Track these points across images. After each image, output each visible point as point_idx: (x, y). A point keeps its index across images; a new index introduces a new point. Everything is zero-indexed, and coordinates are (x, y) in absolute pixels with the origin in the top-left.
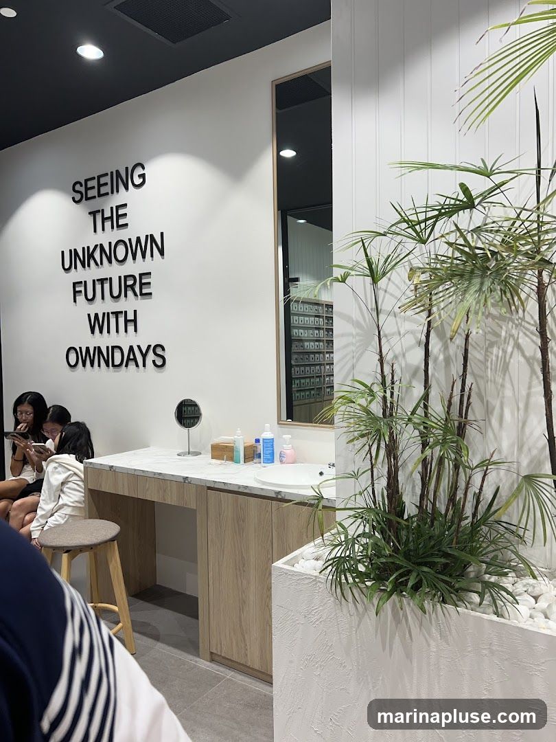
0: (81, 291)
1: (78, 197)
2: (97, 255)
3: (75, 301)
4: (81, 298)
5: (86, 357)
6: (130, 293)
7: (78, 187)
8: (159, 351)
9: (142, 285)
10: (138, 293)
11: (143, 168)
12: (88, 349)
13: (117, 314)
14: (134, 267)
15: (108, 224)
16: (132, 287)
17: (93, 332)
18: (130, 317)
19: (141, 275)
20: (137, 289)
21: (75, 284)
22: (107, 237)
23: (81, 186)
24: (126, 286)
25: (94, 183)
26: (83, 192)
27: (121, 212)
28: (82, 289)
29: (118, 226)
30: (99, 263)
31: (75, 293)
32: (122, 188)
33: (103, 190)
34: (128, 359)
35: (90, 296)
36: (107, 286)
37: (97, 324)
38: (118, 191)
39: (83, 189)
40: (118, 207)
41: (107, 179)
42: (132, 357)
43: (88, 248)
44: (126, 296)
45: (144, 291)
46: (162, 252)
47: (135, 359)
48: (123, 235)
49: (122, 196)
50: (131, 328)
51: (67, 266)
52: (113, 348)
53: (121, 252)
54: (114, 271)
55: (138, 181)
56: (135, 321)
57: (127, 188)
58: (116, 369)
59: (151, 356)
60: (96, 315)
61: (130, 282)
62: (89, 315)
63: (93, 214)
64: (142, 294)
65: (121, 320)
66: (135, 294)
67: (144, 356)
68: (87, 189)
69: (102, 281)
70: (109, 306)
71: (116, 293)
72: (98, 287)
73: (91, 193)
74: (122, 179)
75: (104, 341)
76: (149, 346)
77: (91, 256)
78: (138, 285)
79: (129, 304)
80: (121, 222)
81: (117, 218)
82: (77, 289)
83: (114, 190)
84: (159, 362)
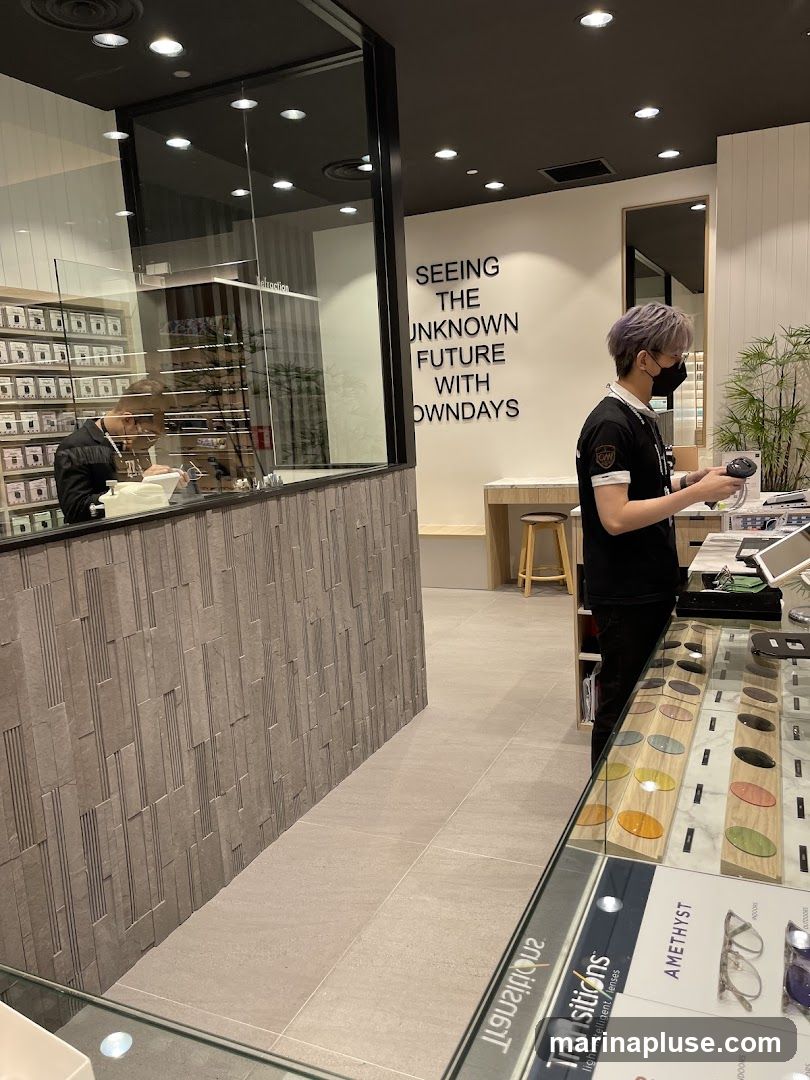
0: (426, 359)
1: (423, 280)
2: (445, 328)
3: (420, 367)
4: (426, 365)
5: (435, 413)
6: (481, 359)
7: (422, 271)
8: (512, 404)
9: (494, 353)
10: (491, 361)
11: (497, 261)
12: (435, 406)
13: (467, 377)
14: (489, 339)
15: (457, 304)
16: (484, 355)
17: (440, 392)
18: (482, 378)
19: (494, 345)
20: (490, 356)
21: (421, 352)
22: (458, 314)
23: (426, 269)
24: (477, 354)
25: (443, 269)
26: (428, 276)
27: (471, 295)
28: (428, 357)
29: (469, 306)
30: (448, 335)
31: (420, 359)
32: (473, 275)
33: (451, 275)
34: (480, 412)
35: (437, 363)
36: (456, 355)
37: (444, 385)
38: (468, 277)
39: (429, 274)
40: (468, 291)
41: (458, 267)
42: (483, 410)
43: (435, 323)
44: (477, 362)
45: (498, 358)
46: (516, 328)
47: (487, 412)
48: (473, 312)
49: (473, 282)
50: (483, 388)
51: (411, 337)
52: (463, 404)
53: (472, 327)
54: (465, 343)
55: (491, 271)
56: (487, 382)
57: (478, 275)
58: (467, 421)
59: (504, 409)
60: (445, 379)
61: (484, 351)
62: (436, 379)
63: (442, 295)
64: (494, 361)
65: (473, 382)
66: (488, 361)
67: (497, 409)
68: (433, 273)
69: (451, 351)
70: (459, 370)
71: (466, 359)
72: (447, 355)
73: (439, 277)
74: (472, 268)
75: (454, 399)
76: (502, 401)
77: (438, 330)
79: (481, 369)
80: (472, 302)
81: (468, 299)
82: (422, 357)
83: (465, 275)
84: (513, 413)
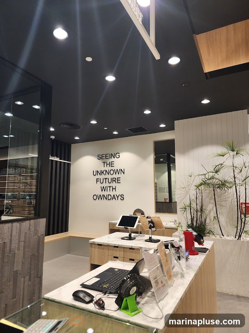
1: (99, 158)
2: (104, 172)
3: (97, 183)
4: (99, 183)
5: (100, 197)
6: (114, 182)
7: (99, 156)
8: (122, 196)
9: (118, 180)
10: (117, 182)
11: (119, 154)
12: (100, 195)
13: (110, 187)
14: (115, 176)
15: (108, 165)
17: (102, 191)
18: (114, 187)
19: (118, 178)
20: (116, 181)
22: (108, 168)
24: (113, 180)
25: (105, 156)
27: (112, 163)
29: (111, 166)
30: (105, 174)
32: (113, 157)
33: (107, 157)
35: (102, 182)
36: (107, 180)
37: (103, 189)
39: (101, 157)
41: (109, 155)
42: (114, 197)
43: (102, 170)
46: (124, 173)
48: (113, 168)
49: (113, 159)
50: (114, 190)
51: (95, 174)
52: (108, 195)
53: (112, 172)
54: (110, 177)
55: (118, 157)
57: (114, 158)
58: (109, 200)
59: (120, 197)
60: (103, 187)
61: (114, 179)
62: (101, 187)
63: (104, 163)
65: (111, 188)
67: (118, 197)
68: (102, 157)
70: (108, 185)
71: (110, 182)
72: (104, 180)
75: (106, 193)
76: (119, 195)
79: (114, 185)
81: (111, 164)
82: (98, 180)
83: (110, 158)
84: (122, 199)
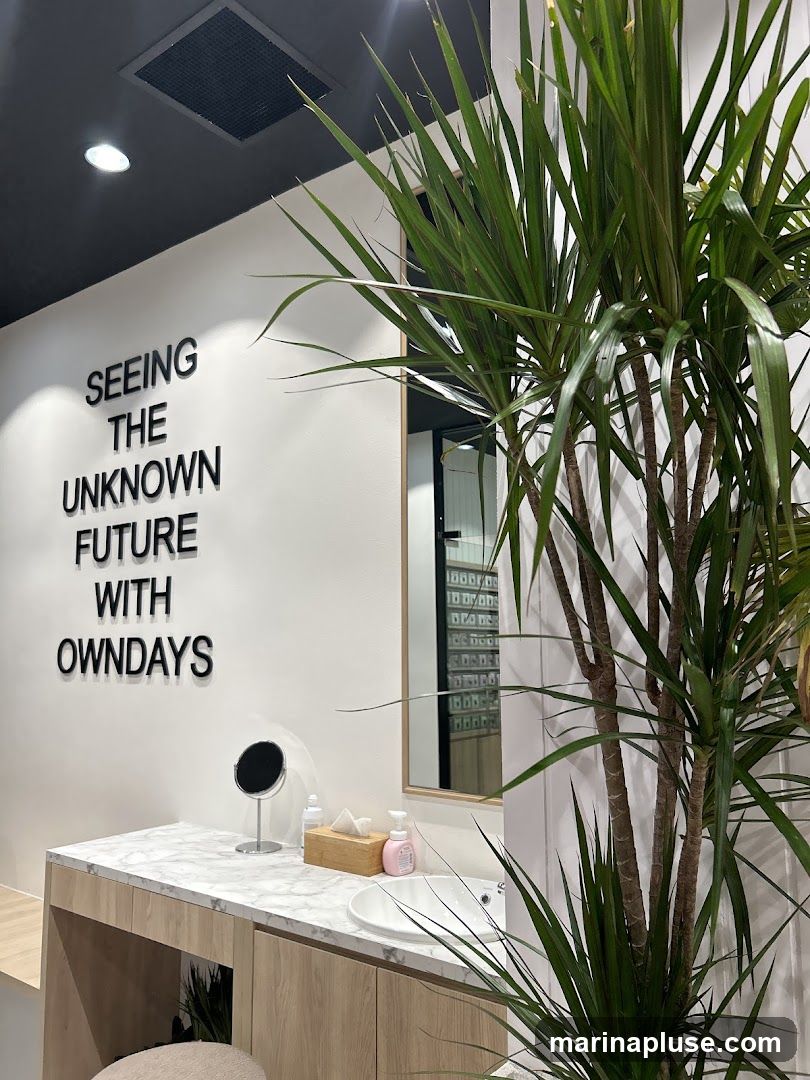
0: (87, 546)
1: (94, 395)
2: (116, 487)
3: (78, 562)
4: (87, 557)
5: (90, 656)
6: (162, 548)
7: (96, 381)
8: (203, 648)
9: (181, 533)
10: (175, 548)
11: (194, 345)
12: (91, 642)
13: (139, 583)
14: (170, 505)
15: (136, 436)
16: (166, 537)
17: (101, 613)
18: (161, 588)
19: (181, 518)
20: (174, 541)
21: (80, 534)
22: (133, 456)
23: (101, 377)
24: (157, 537)
25: (119, 373)
26: (102, 388)
27: (157, 416)
28: (90, 542)
29: (152, 439)
30: (118, 498)
31: (80, 547)
32: (160, 377)
33: (132, 383)
34: (153, 661)
35: (101, 554)
36: (127, 536)
37: (108, 600)
38: (153, 384)
39: (102, 383)
40: (153, 409)
41: (139, 366)
42: (158, 657)
43: (104, 474)
44: (156, 553)
45: (185, 544)
46: (216, 479)
47: (163, 662)
48: (158, 452)
49: (160, 392)
50: (160, 606)
51: (70, 506)
52: (131, 640)
53: (152, 480)
54: (140, 512)
55: (184, 366)
56: (167, 595)
57: (167, 377)
58: (134, 678)
59: (189, 657)
60: (108, 585)
61: (163, 530)
62: (97, 585)
63: (115, 420)
64: (181, 550)
65: (146, 593)
66: (171, 550)
67: (178, 655)
68: (109, 382)
69: (121, 528)
70: (131, 570)
71: (140, 548)
72: (115, 538)
73: (115, 388)
74: (160, 365)
75: (116, 629)
76: (187, 639)
77: (107, 488)
78: (175, 535)
79: (158, 567)
80: (157, 432)
81: (149, 427)
82: (83, 542)
83: (149, 381)
84: (202, 668)
